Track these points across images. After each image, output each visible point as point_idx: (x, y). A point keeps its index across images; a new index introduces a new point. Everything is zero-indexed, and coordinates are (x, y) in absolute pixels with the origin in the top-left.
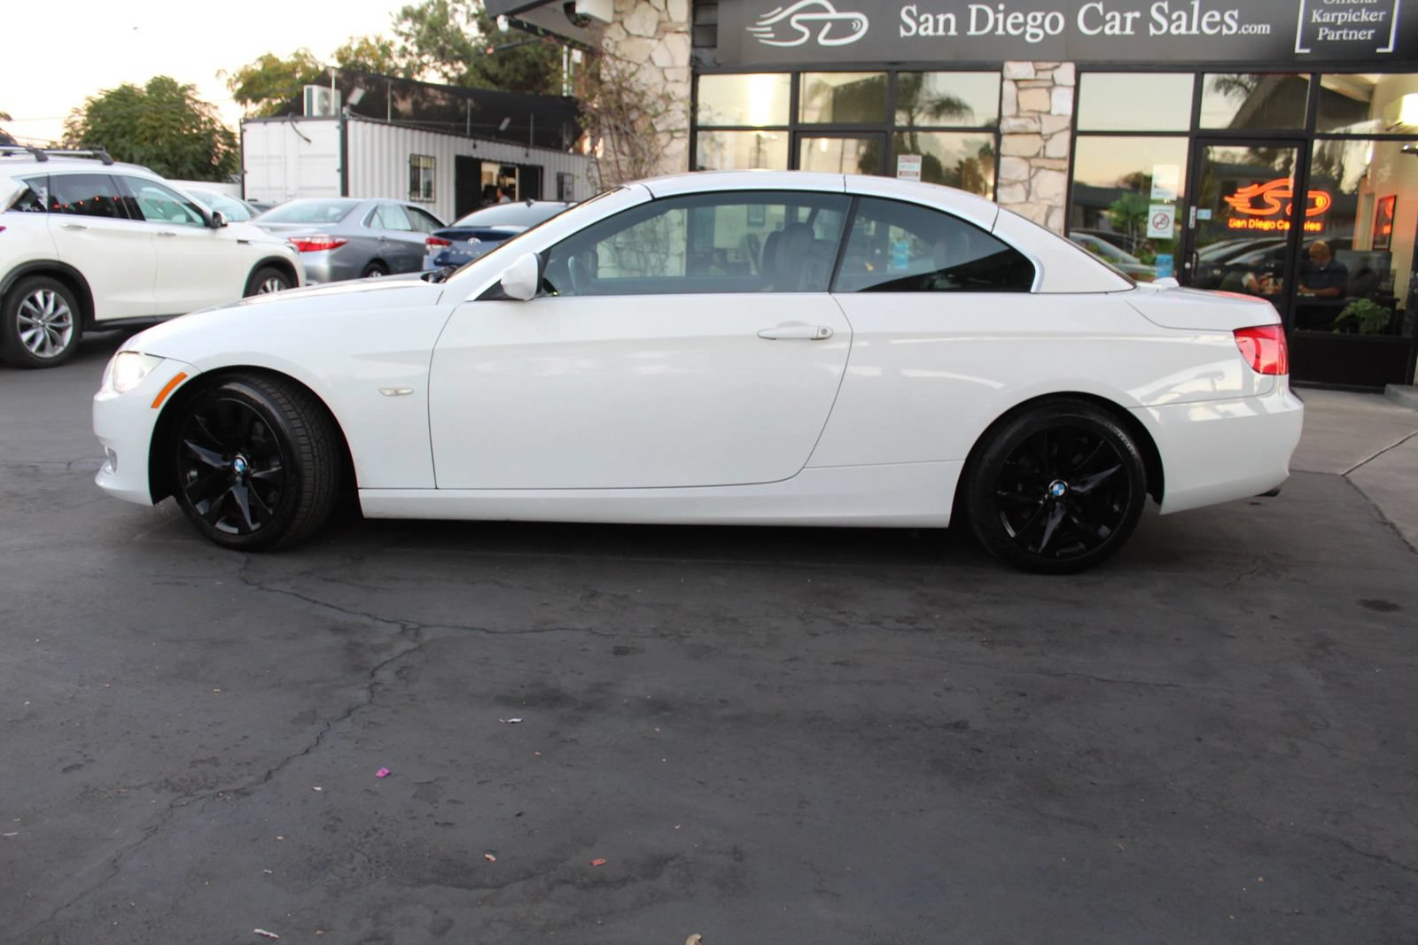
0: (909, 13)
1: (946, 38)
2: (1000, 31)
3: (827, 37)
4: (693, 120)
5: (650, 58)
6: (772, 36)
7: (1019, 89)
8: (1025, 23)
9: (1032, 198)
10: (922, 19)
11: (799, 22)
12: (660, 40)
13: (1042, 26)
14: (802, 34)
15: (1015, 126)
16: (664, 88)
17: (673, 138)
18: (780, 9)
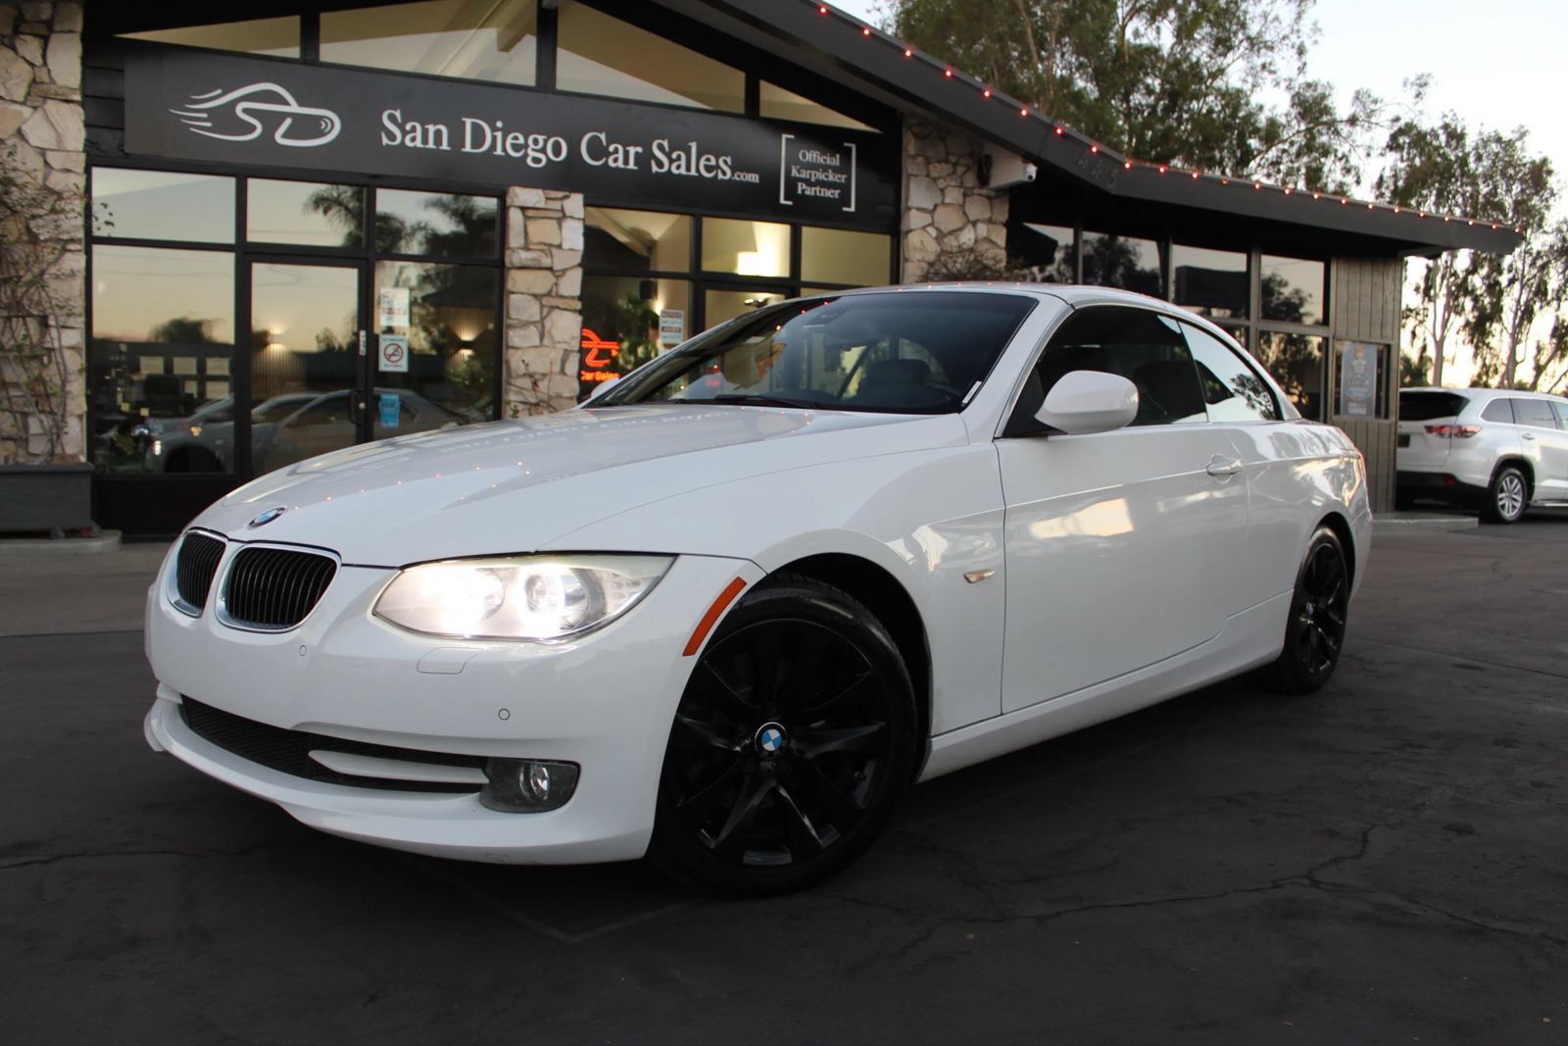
0: (392, 118)
1: (438, 153)
2: (499, 152)
3: (285, 136)
4: (88, 228)
5: (19, 133)
6: (209, 124)
7: (527, 218)
8: (526, 146)
9: (546, 341)
10: (408, 127)
11: (246, 111)
12: (35, 108)
13: (543, 151)
14: (253, 128)
15: (527, 259)
16: (46, 178)
17: (65, 250)
18: (219, 91)
